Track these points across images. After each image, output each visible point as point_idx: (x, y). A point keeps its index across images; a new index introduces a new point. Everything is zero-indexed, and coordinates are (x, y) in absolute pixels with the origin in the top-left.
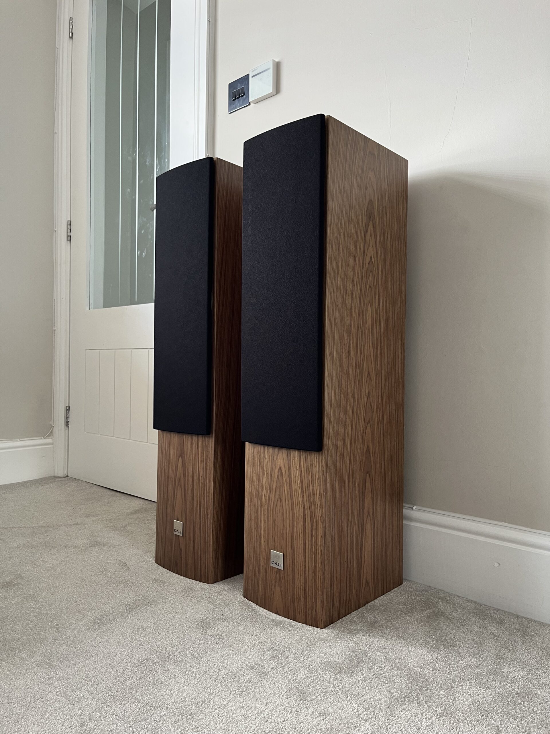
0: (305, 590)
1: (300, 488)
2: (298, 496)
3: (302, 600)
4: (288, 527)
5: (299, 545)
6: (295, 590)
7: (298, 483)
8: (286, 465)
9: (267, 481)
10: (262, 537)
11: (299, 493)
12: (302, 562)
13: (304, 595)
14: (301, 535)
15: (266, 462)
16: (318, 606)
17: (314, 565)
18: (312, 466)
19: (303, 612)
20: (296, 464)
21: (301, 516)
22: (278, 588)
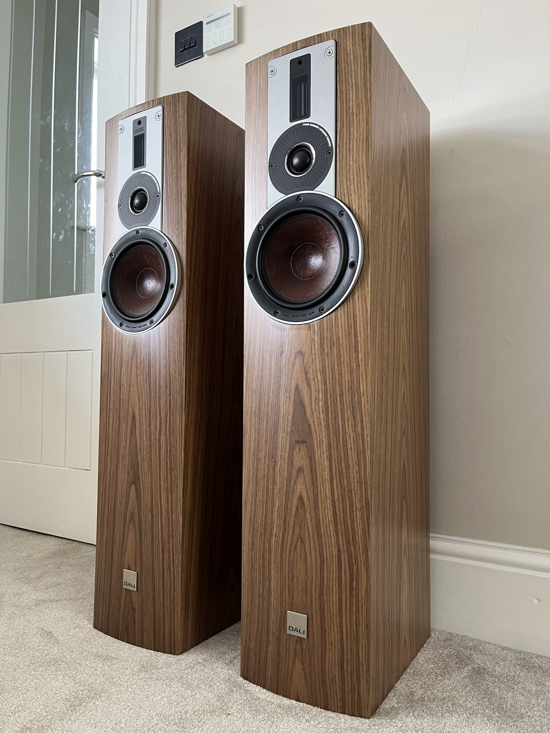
0: (342, 666)
1: (333, 524)
2: (329, 534)
3: (337, 680)
4: (314, 580)
5: (331, 602)
6: (327, 666)
7: (330, 517)
8: (310, 492)
9: (279, 516)
10: (271, 593)
11: (332, 531)
12: (337, 626)
13: (340, 672)
14: (334, 589)
15: (278, 490)
16: (362, 687)
17: (355, 630)
18: (350, 492)
19: (339, 697)
20: (326, 491)
21: (334, 562)
22: (298, 665)
